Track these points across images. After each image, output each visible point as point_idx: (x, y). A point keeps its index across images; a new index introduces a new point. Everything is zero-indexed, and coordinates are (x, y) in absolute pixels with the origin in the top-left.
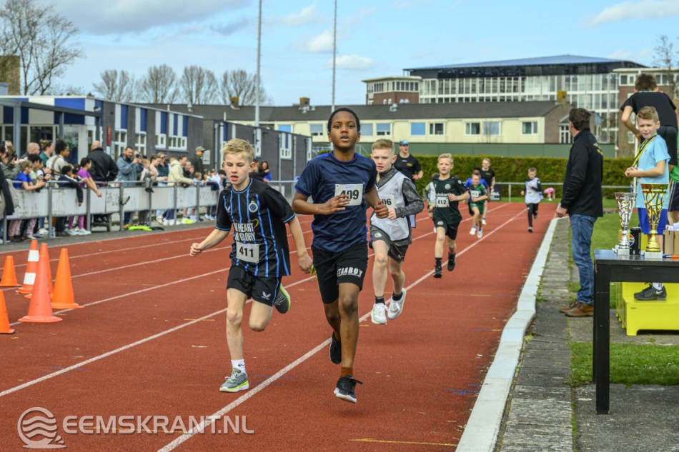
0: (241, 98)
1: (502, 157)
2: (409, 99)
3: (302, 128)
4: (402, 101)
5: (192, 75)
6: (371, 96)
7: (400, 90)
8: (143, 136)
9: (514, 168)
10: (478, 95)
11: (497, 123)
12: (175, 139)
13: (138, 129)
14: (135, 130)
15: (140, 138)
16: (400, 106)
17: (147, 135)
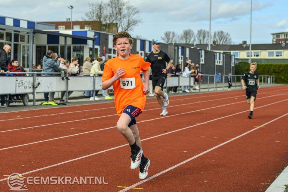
5: (201, 33)
6: (275, 40)
7: (287, 38)
16: (286, 44)
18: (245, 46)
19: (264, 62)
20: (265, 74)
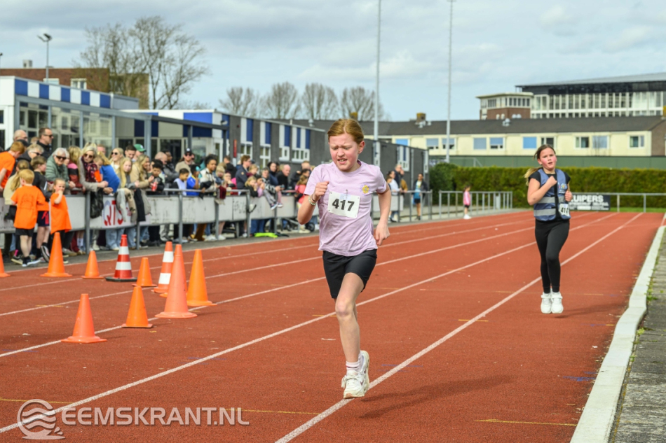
0: (360, 114)
1: (611, 169)
2: (521, 114)
3: (419, 142)
4: (514, 116)
5: (313, 92)
6: (485, 111)
7: (513, 106)
8: (267, 149)
9: (622, 179)
10: (587, 111)
11: (605, 137)
12: (298, 152)
13: (263, 142)
14: (259, 143)
15: (264, 151)
16: (512, 121)
17: (272, 148)
18: (422, 124)
19: (477, 164)
20: (490, 189)
